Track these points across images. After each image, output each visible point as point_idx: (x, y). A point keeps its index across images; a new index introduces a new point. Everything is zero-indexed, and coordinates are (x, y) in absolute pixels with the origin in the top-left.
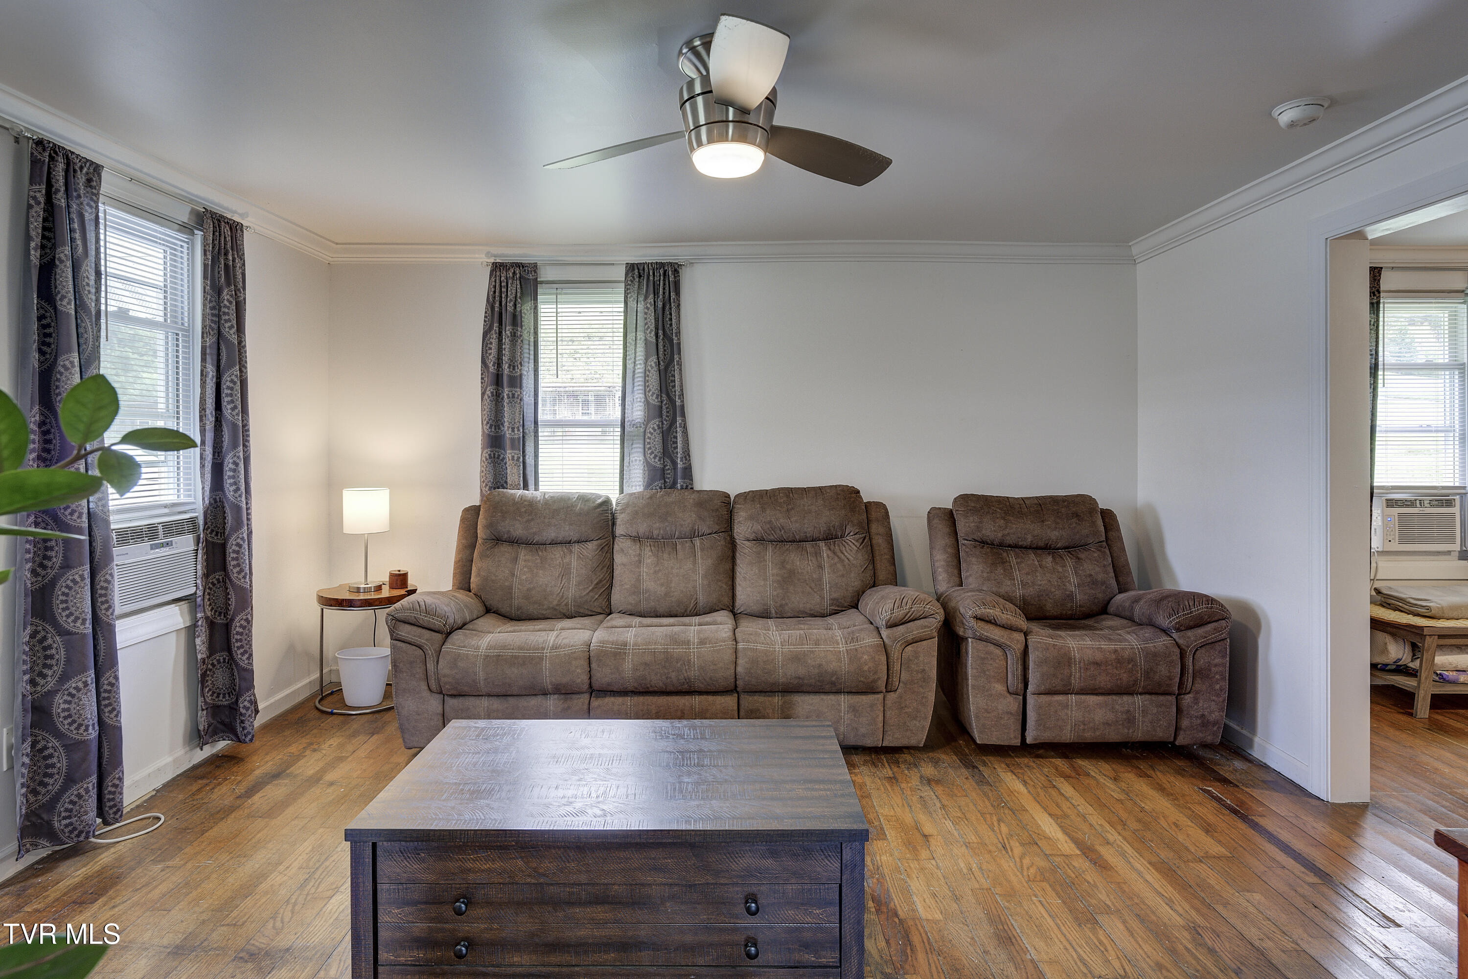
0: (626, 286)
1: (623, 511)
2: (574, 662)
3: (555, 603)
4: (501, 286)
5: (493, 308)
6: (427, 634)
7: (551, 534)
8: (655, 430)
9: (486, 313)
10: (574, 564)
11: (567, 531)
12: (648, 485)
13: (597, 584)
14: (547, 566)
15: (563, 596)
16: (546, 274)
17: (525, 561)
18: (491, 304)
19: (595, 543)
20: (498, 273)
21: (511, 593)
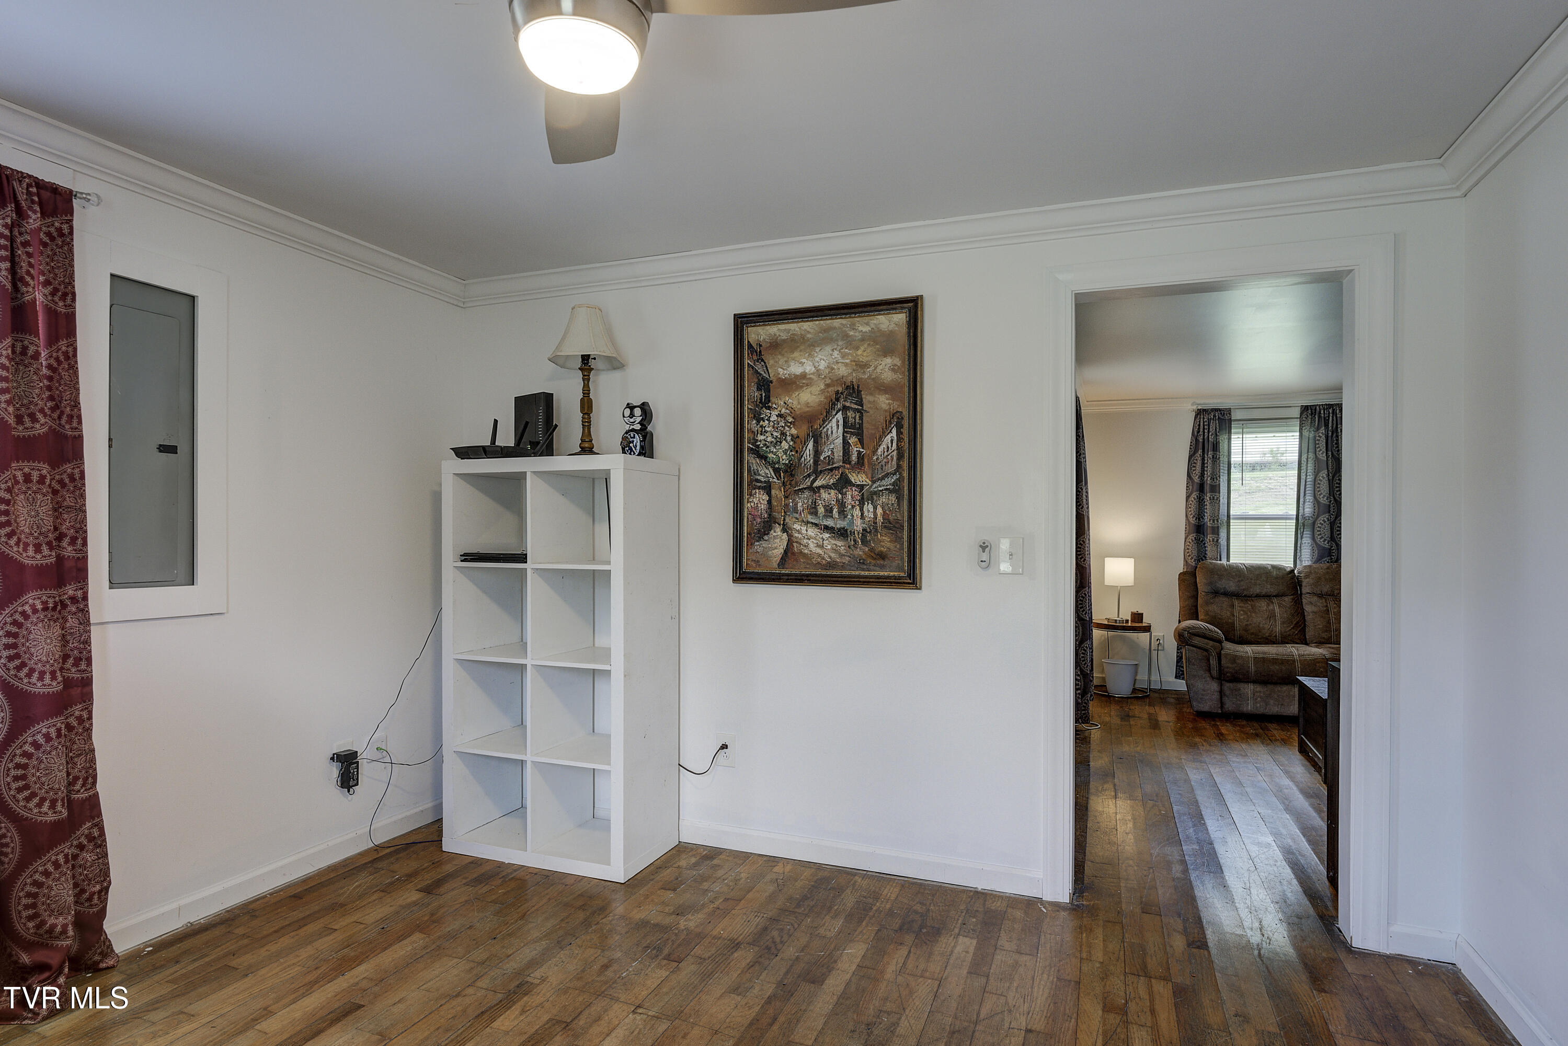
0: (1300, 421)
1: (1307, 576)
2: (1318, 665)
3: (1267, 635)
4: (1204, 425)
5: (1197, 440)
6: (1211, 643)
7: (1257, 590)
8: (1325, 522)
9: (1191, 443)
10: (1277, 610)
11: (1269, 589)
12: (1319, 560)
13: (1295, 624)
14: (1257, 611)
15: (1272, 631)
16: (1236, 415)
17: (1240, 607)
18: (1195, 436)
19: (1290, 597)
20: (1202, 416)
21: (1234, 627)
